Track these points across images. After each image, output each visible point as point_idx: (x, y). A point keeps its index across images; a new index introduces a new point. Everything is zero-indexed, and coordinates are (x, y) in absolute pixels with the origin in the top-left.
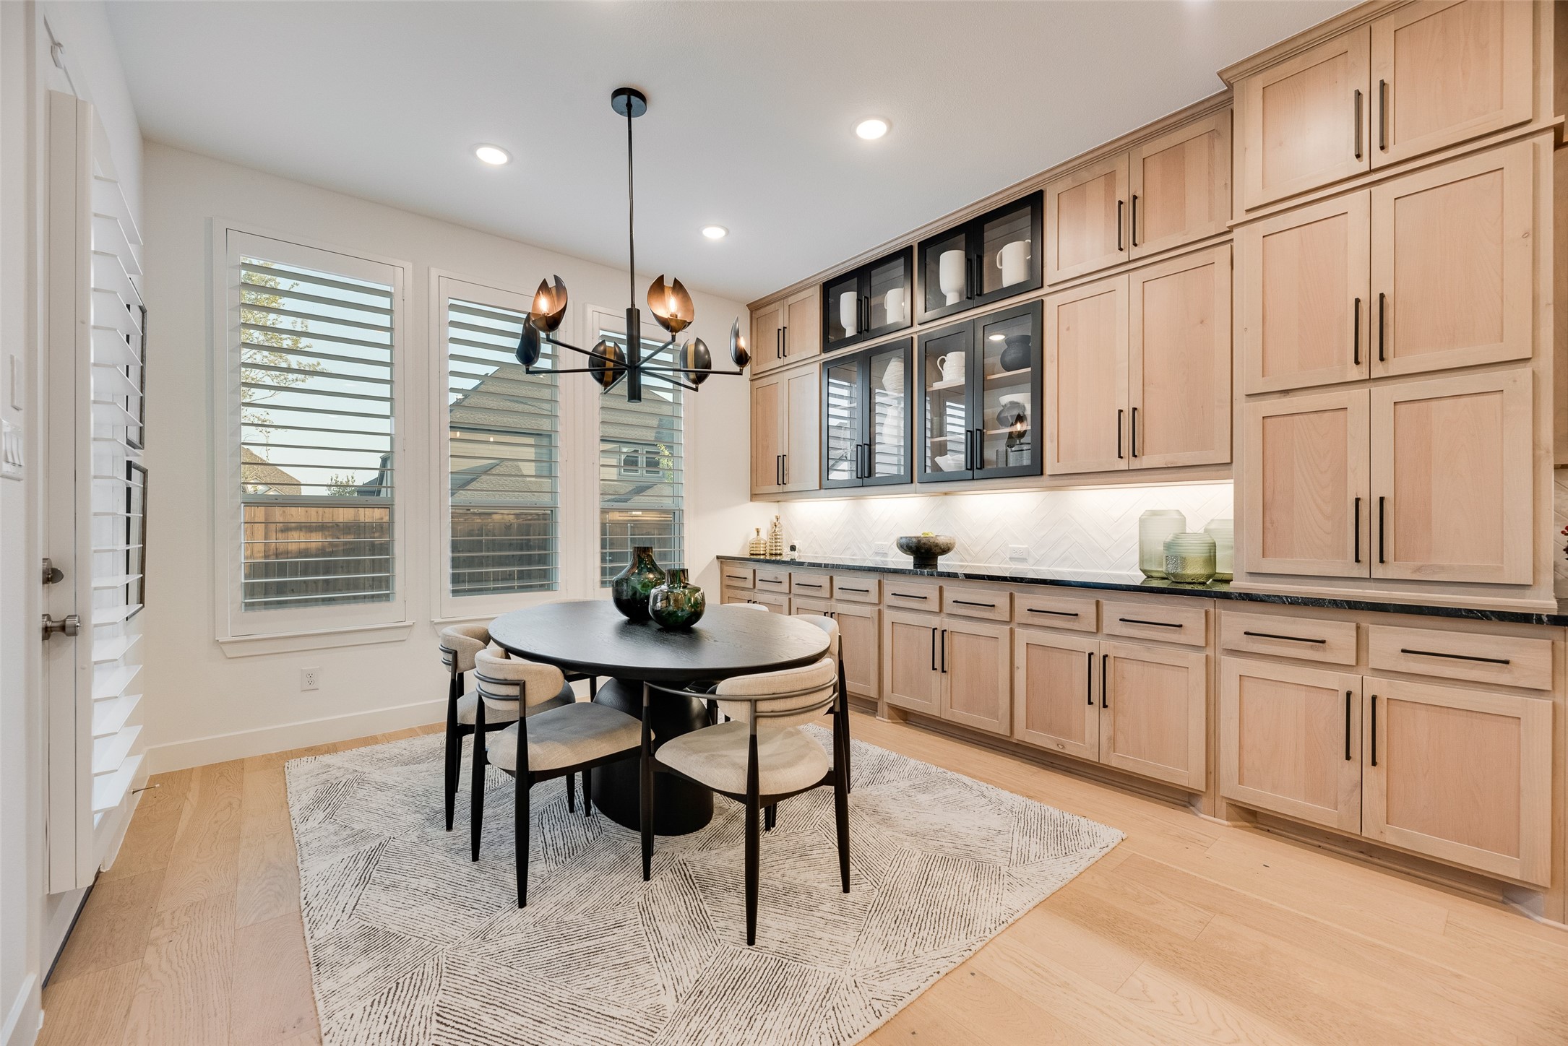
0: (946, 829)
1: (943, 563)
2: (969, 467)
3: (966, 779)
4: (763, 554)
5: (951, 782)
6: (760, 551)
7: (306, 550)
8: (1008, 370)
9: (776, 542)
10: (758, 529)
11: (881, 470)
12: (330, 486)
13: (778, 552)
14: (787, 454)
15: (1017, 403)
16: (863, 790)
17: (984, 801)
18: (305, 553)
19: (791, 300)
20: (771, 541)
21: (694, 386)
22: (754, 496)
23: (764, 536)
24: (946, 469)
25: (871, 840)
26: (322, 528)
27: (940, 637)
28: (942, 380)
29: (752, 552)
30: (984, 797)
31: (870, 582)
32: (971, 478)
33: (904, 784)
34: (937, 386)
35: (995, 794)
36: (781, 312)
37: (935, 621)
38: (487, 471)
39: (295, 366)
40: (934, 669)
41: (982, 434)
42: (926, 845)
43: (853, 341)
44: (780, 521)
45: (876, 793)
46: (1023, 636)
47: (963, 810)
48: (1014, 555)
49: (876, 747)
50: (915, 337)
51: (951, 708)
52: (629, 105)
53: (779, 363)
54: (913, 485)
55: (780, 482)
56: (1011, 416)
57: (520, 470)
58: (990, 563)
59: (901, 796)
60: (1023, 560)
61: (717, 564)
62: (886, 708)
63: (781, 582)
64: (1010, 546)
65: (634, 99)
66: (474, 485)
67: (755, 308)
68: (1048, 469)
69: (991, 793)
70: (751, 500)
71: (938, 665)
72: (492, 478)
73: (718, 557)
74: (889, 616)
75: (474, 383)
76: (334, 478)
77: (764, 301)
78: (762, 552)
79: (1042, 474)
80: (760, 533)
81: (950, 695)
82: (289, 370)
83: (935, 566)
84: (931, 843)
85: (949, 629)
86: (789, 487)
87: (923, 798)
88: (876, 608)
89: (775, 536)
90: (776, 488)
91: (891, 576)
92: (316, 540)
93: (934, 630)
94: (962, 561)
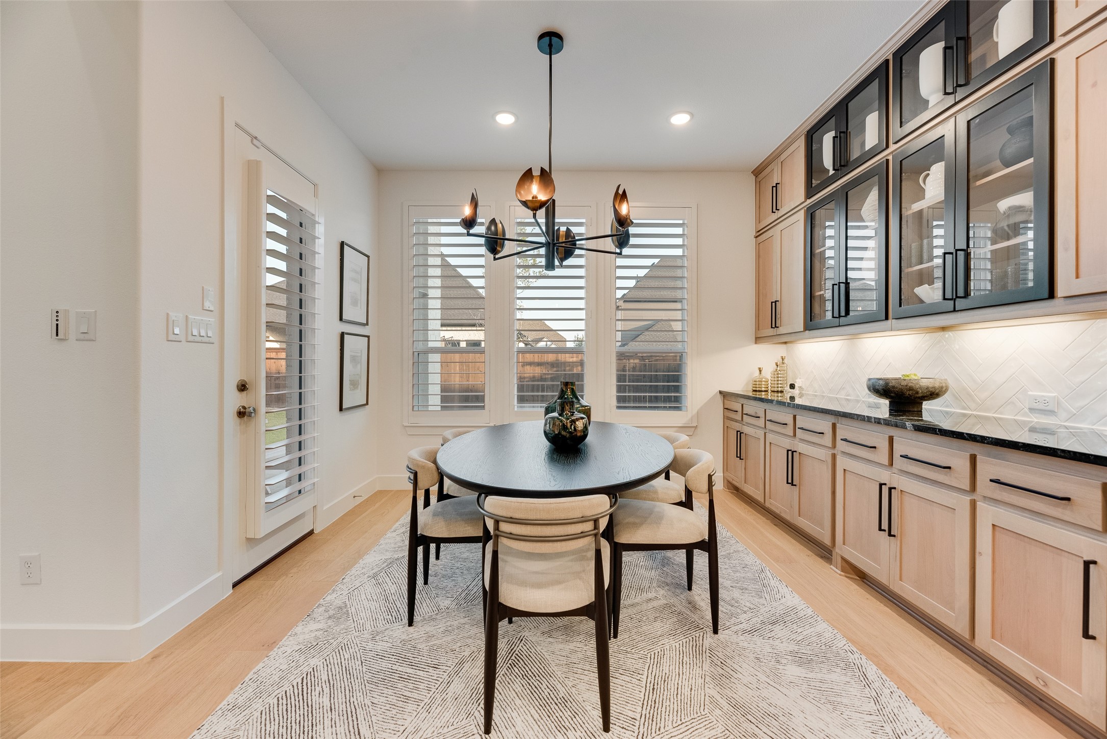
0: (781, 718)
1: (931, 411)
2: (949, 295)
3: (872, 671)
4: (765, 391)
5: (848, 666)
6: (761, 388)
7: (534, 377)
8: (1008, 167)
9: (778, 381)
10: (760, 368)
11: (857, 307)
12: (575, 341)
13: (780, 389)
14: (779, 300)
15: (1020, 207)
16: (735, 636)
17: (872, 707)
18: (533, 379)
19: (783, 157)
20: (773, 379)
21: (618, 251)
22: (758, 339)
23: (768, 374)
24: (927, 300)
25: (686, 691)
26: (539, 364)
27: (886, 493)
28: (924, 199)
29: (754, 389)
30: (876, 701)
31: (824, 424)
32: (952, 309)
33: (784, 647)
34: (916, 207)
35: (896, 704)
36: (775, 170)
37: (885, 476)
38: (648, 328)
39: (532, 274)
40: (880, 529)
41: (967, 256)
42: (738, 725)
43: (833, 179)
44: (785, 361)
45: (746, 644)
46: (988, 514)
47: (828, 706)
48: (1036, 406)
49: (797, 596)
50: (890, 158)
51: (901, 580)
52: (550, 45)
53: (774, 217)
54: (889, 322)
55: (773, 326)
56: (1008, 226)
57: (671, 326)
58: (1001, 413)
59: (770, 658)
60: (1051, 413)
61: (719, 398)
62: (839, 560)
63: (759, 417)
64: (1030, 393)
65: (554, 39)
66: (641, 338)
67: (758, 172)
68: (1061, 289)
69: (891, 701)
70: (756, 343)
71: (885, 526)
72: (652, 333)
73: (721, 392)
74: (842, 462)
75: (645, 271)
76: (577, 336)
77: (763, 165)
78: (763, 389)
79: (1052, 295)
80: (763, 372)
81: (899, 564)
82: (529, 277)
83: (919, 413)
84: (746, 725)
85: (900, 487)
86: (782, 330)
87: (793, 671)
88: (830, 452)
89: (776, 374)
90: (771, 332)
91: (844, 420)
92: (538, 371)
93: (881, 485)
94: (964, 408)
